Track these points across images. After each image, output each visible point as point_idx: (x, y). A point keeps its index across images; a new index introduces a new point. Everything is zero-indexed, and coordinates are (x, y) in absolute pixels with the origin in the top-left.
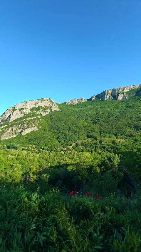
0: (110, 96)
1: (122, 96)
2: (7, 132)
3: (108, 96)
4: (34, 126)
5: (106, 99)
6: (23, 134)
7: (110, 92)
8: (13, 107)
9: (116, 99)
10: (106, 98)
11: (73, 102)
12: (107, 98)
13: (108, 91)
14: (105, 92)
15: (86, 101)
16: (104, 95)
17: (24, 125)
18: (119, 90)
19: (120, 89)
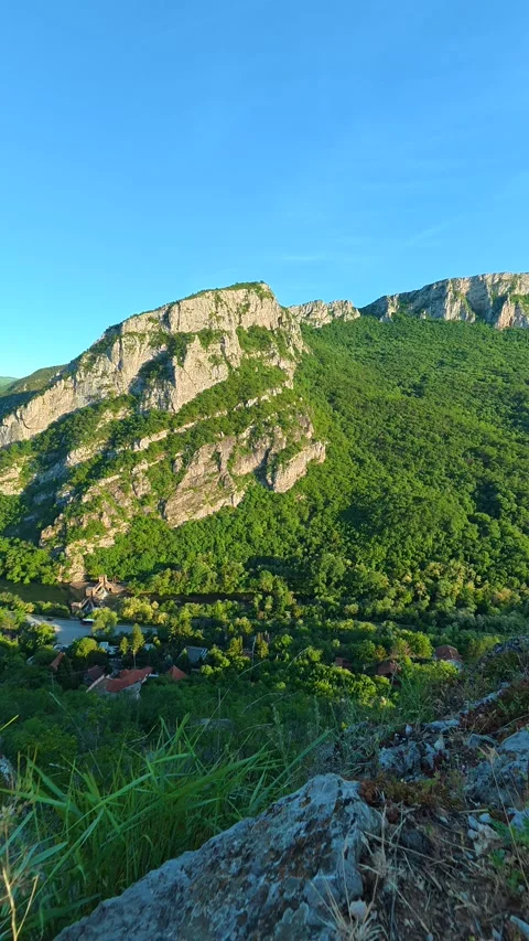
0: (462, 307)
1: (512, 313)
2: (187, 476)
3: (457, 307)
4: (314, 441)
5: (448, 317)
6: (277, 485)
7: (464, 288)
8: (150, 319)
9: (492, 324)
10: (448, 312)
11: (311, 317)
12: (452, 312)
13: (454, 281)
14: (443, 288)
15: (358, 315)
16: (442, 297)
17: (271, 435)
18: (498, 284)
19: (500, 280)
